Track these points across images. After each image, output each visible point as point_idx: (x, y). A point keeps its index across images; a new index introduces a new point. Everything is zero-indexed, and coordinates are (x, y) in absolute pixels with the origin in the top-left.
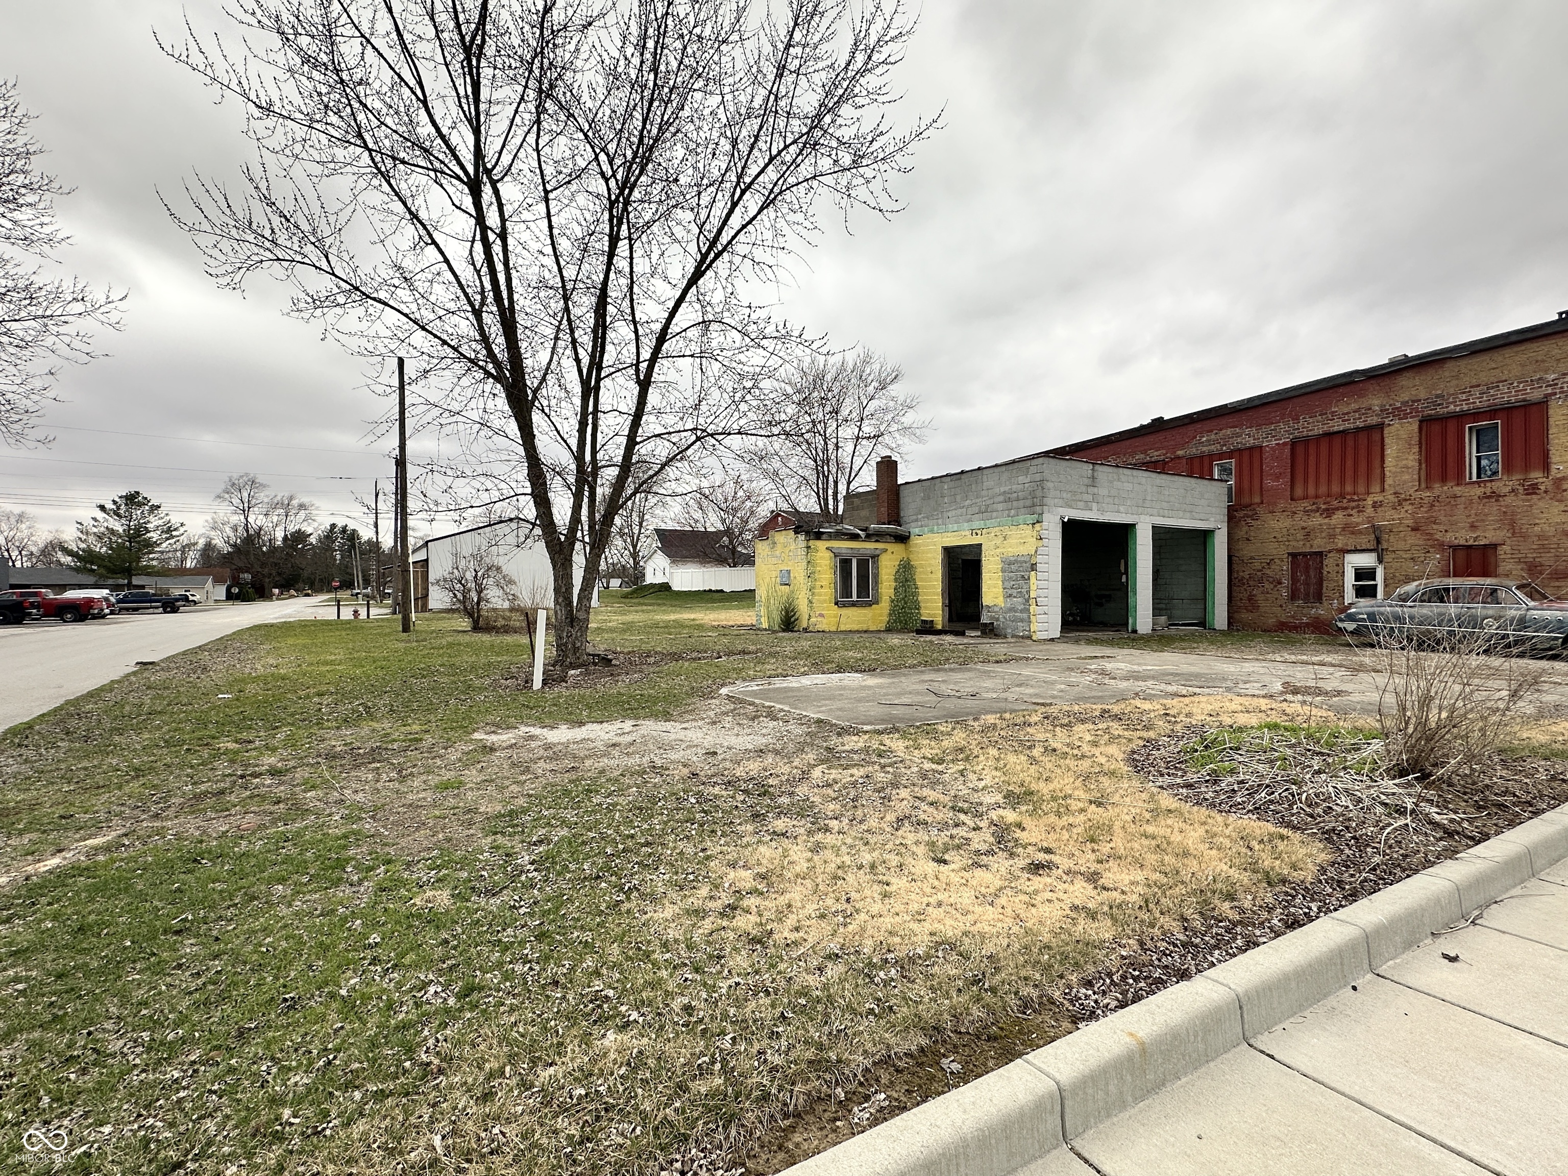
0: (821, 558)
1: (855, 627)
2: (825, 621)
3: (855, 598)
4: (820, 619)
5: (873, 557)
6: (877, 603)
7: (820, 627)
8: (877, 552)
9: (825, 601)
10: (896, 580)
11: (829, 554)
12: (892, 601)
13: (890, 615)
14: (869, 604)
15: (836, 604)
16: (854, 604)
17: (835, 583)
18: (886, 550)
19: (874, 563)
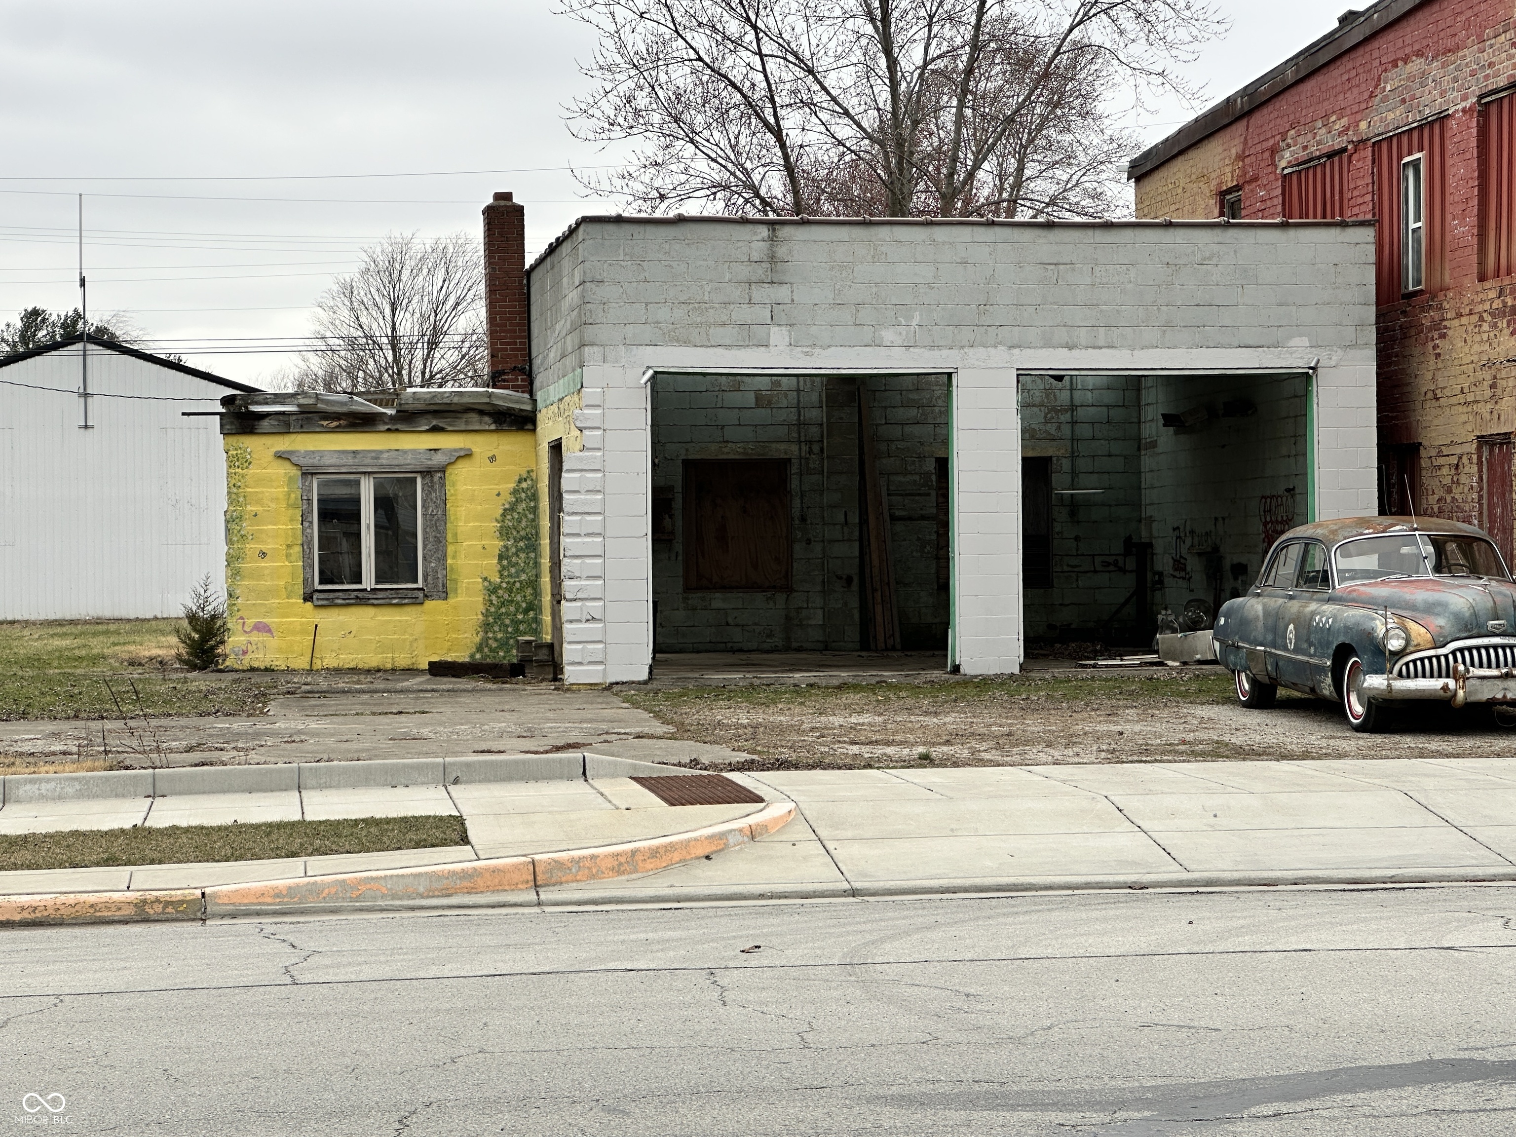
0: (261, 481)
1: (373, 661)
2: (273, 642)
3: (368, 580)
4: (255, 637)
5: (427, 473)
6: (444, 595)
7: (259, 659)
8: (438, 460)
9: (273, 592)
10: (504, 532)
11: (284, 470)
12: (493, 590)
13: (486, 626)
14: (416, 599)
15: (308, 598)
16: (362, 599)
17: (306, 545)
18: (468, 455)
19: (429, 489)
